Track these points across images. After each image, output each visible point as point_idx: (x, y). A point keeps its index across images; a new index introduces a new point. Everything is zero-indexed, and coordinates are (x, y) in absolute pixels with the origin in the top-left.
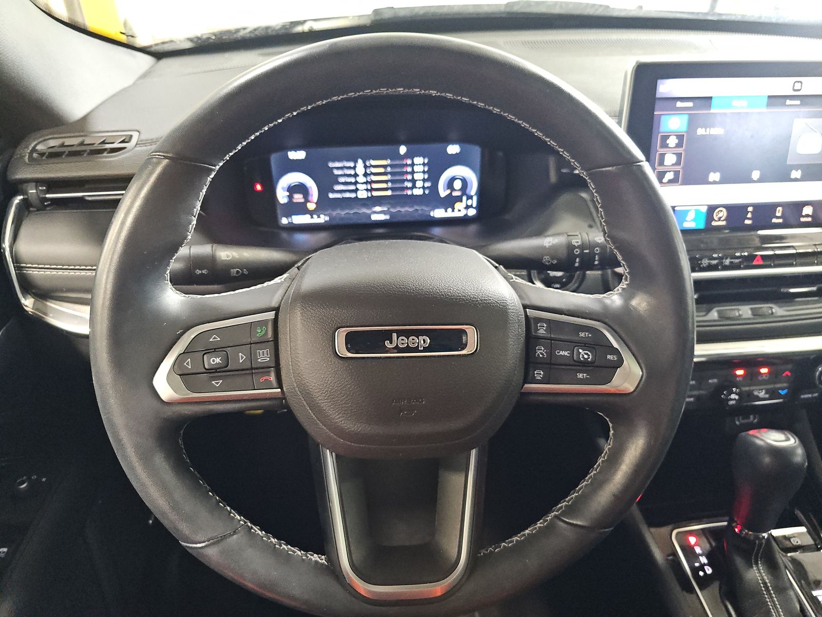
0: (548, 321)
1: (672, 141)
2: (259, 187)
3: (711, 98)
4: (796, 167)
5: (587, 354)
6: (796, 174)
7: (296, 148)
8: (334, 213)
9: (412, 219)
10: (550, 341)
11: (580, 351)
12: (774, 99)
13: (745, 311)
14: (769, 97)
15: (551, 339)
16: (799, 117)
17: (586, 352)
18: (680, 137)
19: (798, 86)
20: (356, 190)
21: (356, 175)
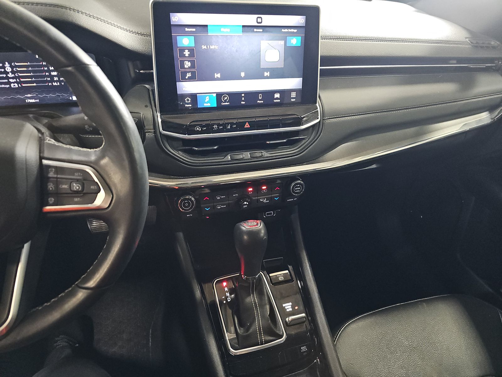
0: (56, 167)
1: (187, 53)
3: (207, 26)
4: (267, 70)
5: (78, 186)
6: (267, 74)
10: (56, 179)
11: (74, 184)
12: (246, 28)
13: (247, 155)
14: (243, 26)
15: (57, 178)
16: (263, 40)
17: (78, 185)
18: (191, 50)
19: (259, 20)
20: (9, 83)
21: (6, 73)
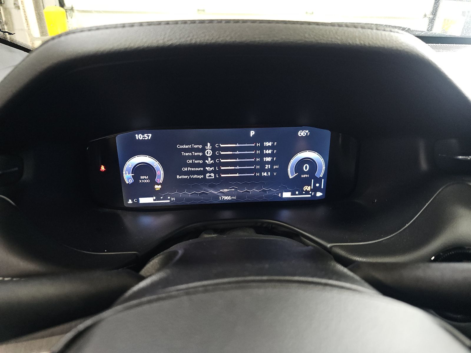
2: (103, 168)
7: (143, 130)
8: (181, 194)
9: (260, 200)
20: (205, 172)
21: (205, 158)
